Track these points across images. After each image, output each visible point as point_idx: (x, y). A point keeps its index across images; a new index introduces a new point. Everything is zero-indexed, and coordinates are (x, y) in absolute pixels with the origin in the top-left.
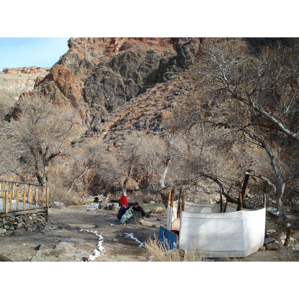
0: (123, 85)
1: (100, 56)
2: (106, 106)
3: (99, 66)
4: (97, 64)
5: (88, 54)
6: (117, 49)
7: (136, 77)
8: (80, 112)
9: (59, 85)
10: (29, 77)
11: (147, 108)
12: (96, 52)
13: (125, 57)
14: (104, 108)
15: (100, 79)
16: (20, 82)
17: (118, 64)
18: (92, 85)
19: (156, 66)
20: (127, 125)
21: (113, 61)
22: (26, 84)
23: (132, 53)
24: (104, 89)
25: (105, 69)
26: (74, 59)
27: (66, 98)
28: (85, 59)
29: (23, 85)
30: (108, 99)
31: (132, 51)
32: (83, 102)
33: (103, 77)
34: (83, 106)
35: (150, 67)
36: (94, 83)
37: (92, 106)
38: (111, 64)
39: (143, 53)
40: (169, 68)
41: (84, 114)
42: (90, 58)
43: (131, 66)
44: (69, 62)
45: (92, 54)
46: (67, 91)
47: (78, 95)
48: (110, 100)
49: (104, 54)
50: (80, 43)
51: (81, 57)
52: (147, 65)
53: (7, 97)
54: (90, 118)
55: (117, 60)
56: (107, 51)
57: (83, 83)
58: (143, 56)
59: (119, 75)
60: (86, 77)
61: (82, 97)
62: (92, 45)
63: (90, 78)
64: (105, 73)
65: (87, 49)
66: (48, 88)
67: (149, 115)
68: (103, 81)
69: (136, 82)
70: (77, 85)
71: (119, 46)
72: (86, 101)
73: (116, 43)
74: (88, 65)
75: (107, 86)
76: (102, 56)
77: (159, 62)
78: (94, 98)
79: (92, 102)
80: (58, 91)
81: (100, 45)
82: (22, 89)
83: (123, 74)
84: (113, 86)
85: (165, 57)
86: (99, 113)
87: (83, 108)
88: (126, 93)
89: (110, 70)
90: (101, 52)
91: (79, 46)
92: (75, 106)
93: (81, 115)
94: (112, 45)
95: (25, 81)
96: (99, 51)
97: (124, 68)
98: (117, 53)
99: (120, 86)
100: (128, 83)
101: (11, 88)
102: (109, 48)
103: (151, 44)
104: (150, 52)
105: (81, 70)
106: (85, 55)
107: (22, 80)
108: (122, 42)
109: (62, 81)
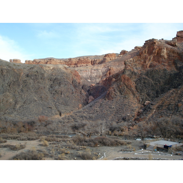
0: (154, 85)
1: (140, 69)
2: (147, 94)
3: (140, 75)
4: (140, 73)
5: (134, 68)
6: (148, 66)
7: (159, 81)
8: (136, 97)
9: (125, 85)
10: (91, 68)
11: (171, 101)
12: (137, 67)
13: (153, 72)
14: (146, 95)
15: (142, 82)
16: (88, 71)
17: (150, 75)
18: (139, 84)
19: (168, 77)
20: (164, 108)
21: (148, 72)
23: (156, 70)
24: (145, 87)
25: (144, 76)
26: (129, 72)
27: (129, 91)
28: (134, 71)
29: (90, 73)
30: (148, 91)
31: (156, 69)
32: (136, 92)
33: (144, 81)
35: (165, 77)
36: (140, 84)
37: (141, 94)
38: (147, 74)
39: (162, 70)
40: (175, 80)
41: (138, 98)
42: (136, 71)
44: (127, 73)
45: (136, 68)
46: (129, 87)
47: (134, 89)
48: (149, 91)
49: (141, 68)
50: (130, 63)
52: (164, 76)
54: (141, 100)
55: (150, 73)
56: (143, 67)
57: (135, 83)
58: (162, 72)
59: (151, 80)
60: (135, 80)
61: (136, 90)
62: (135, 63)
63: (137, 81)
64: (145, 79)
65: (133, 66)
67: (173, 104)
68: (144, 83)
69: (160, 84)
70: (133, 84)
71: (149, 65)
72: (138, 92)
73: (147, 63)
74: (135, 74)
75: (147, 85)
76: (141, 69)
77: (169, 75)
78: (141, 90)
79: (141, 93)
80: (125, 87)
81: (139, 63)
82: (89, 75)
83: (153, 80)
84: (149, 85)
85: (172, 73)
86: (145, 98)
87: (137, 95)
88: (156, 89)
89: (147, 77)
91: (130, 65)
92: (134, 94)
93: (137, 98)
94: (145, 64)
95: (90, 71)
96: (139, 67)
97: (153, 77)
98: (149, 69)
99: (152, 85)
100: (156, 84)
101: (84, 75)
102: (143, 65)
103: (164, 65)
104: (165, 70)
105: (133, 76)
106: (133, 69)
107: (88, 70)
108: (150, 62)
109: (126, 83)
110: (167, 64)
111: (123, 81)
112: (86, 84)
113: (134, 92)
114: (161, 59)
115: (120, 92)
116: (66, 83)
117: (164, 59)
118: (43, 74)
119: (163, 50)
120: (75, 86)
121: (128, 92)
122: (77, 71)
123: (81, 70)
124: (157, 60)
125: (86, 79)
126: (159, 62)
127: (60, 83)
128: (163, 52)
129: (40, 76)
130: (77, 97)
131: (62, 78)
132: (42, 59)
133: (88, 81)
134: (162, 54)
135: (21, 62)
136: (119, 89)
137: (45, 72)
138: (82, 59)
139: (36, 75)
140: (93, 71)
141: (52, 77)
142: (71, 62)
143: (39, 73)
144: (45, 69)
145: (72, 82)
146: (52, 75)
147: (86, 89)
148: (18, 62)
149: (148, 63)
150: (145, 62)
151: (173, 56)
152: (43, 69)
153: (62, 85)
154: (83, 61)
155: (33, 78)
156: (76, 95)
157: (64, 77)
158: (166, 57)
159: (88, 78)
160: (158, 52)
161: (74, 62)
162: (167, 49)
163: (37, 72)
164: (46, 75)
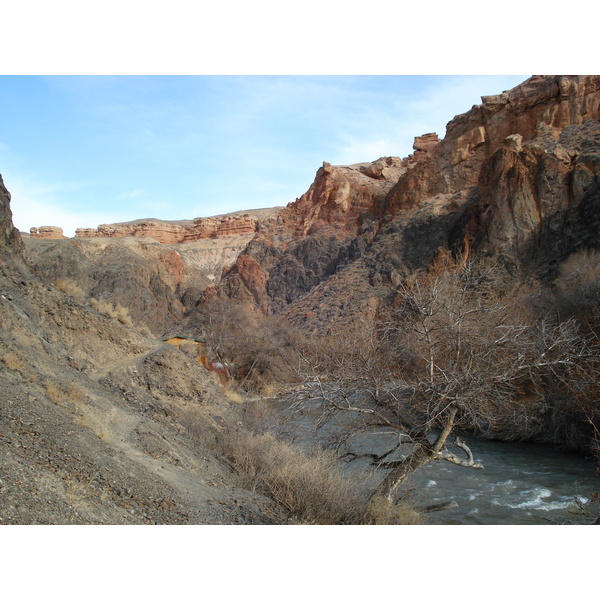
0: (304, 276)
1: (288, 241)
2: (286, 299)
3: (284, 253)
4: (284, 250)
5: (276, 238)
6: (305, 232)
7: (316, 267)
8: (262, 306)
9: (243, 278)
12: (284, 235)
13: (309, 245)
14: (284, 301)
15: (283, 270)
16: (214, 252)
17: (302, 252)
18: (275, 277)
19: (335, 256)
21: (298, 248)
22: (223, 255)
23: (316, 241)
24: (287, 281)
25: (290, 257)
26: (260, 247)
27: (249, 293)
28: (272, 246)
29: (219, 257)
30: (289, 292)
31: (315, 238)
32: (266, 296)
33: (287, 268)
34: (266, 301)
35: (329, 256)
36: (278, 275)
37: (274, 300)
38: (296, 253)
39: (326, 240)
41: (266, 308)
42: (277, 244)
43: (313, 255)
44: (255, 251)
45: (280, 239)
46: (250, 285)
47: (261, 288)
48: (291, 293)
49: (292, 238)
50: (268, 226)
51: (268, 242)
52: (327, 254)
53: (197, 277)
55: (302, 248)
56: (296, 234)
57: (268, 274)
58: (325, 243)
59: (302, 266)
60: (271, 266)
61: (265, 290)
62: (282, 226)
63: (275, 268)
64: (290, 263)
65: (275, 232)
66: (233, 281)
68: (286, 272)
69: (316, 273)
70: (261, 277)
71: (307, 229)
72: (269, 295)
73: (305, 224)
74: (273, 252)
75: (290, 279)
76: (290, 240)
77: (338, 252)
78: (276, 290)
79: (274, 296)
80: (242, 285)
81: (290, 226)
82: (217, 262)
83: (305, 264)
84: (295, 278)
85: (345, 245)
86: (279, 308)
87: (265, 302)
88: (306, 285)
89: (294, 260)
90: (291, 235)
91: (266, 230)
92: (257, 300)
93: (263, 310)
94: (301, 227)
95: (221, 251)
96: (288, 235)
97: (306, 257)
98: (305, 237)
99: (301, 278)
100: (308, 274)
101: (202, 262)
102: (298, 230)
103: (337, 227)
104: (333, 239)
105: (267, 259)
106: (272, 240)
107: (217, 249)
108: (311, 223)
109: (247, 274)
110: (344, 225)
111: (240, 270)
112: (196, 286)
113: (260, 296)
114: (334, 213)
115: (230, 295)
116: (130, 282)
117: (340, 212)
118: (73, 264)
119: (341, 190)
120: (157, 291)
121: (245, 296)
122: (185, 252)
123: (195, 251)
124: (326, 214)
125: (203, 274)
126: (329, 221)
127: (113, 284)
128: (341, 195)
129: (66, 267)
130: (154, 319)
131: (123, 270)
132: (123, 225)
133: (207, 280)
134: (336, 201)
135: (64, 234)
136: (228, 291)
137: (83, 257)
138: (231, 221)
139: (55, 267)
140: (228, 251)
141: (100, 269)
142: (202, 230)
143: (65, 260)
144: (84, 249)
145: (150, 283)
146: (100, 265)
147: (192, 298)
148: (53, 237)
149: (308, 224)
150: (302, 222)
151: (362, 205)
152: (80, 251)
153: (117, 290)
154: (232, 224)
155: (47, 273)
156: (153, 314)
157: (129, 270)
158: (346, 206)
159: (210, 272)
160: (330, 194)
161: (210, 230)
162: (352, 187)
163: (59, 257)
164: (83, 265)
